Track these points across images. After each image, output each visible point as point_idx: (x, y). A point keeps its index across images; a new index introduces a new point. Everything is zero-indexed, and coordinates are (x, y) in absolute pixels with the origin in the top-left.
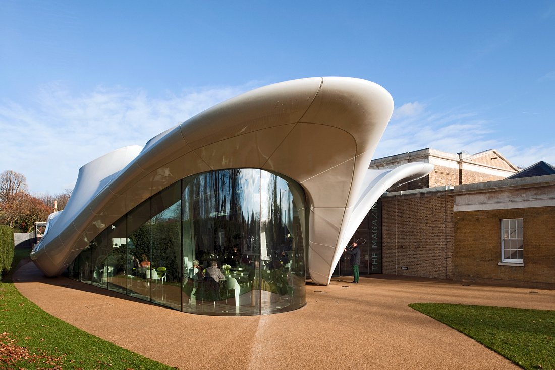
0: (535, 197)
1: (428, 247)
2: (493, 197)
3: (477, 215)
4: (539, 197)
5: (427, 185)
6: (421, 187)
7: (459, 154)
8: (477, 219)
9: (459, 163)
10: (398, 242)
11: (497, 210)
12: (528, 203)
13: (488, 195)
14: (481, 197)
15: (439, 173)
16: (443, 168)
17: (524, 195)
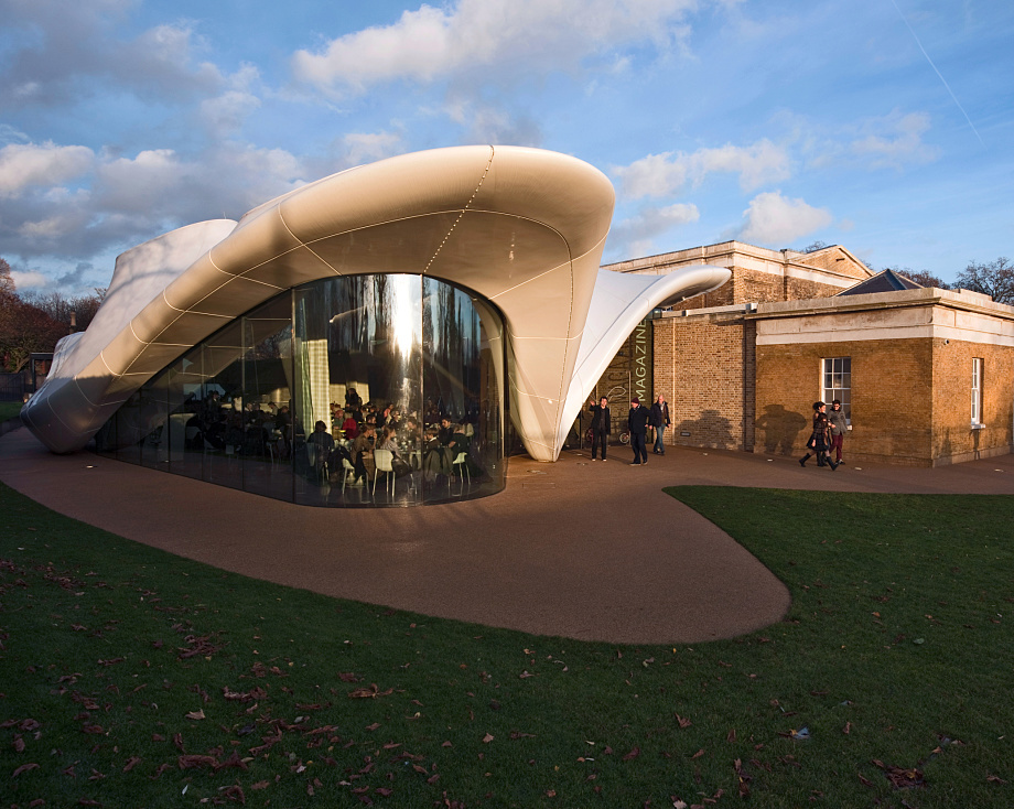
0: (867, 324)
1: (720, 401)
2: (811, 324)
3: (788, 351)
4: (873, 325)
5: (730, 300)
6: (721, 304)
7: (783, 251)
8: (789, 358)
9: (785, 265)
10: (677, 393)
11: (816, 344)
12: (857, 333)
13: (804, 320)
14: (795, 323)
15: (750, 281)
16: (757, 274)
17: (853, 321)
